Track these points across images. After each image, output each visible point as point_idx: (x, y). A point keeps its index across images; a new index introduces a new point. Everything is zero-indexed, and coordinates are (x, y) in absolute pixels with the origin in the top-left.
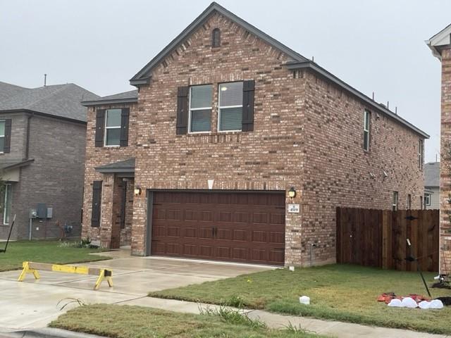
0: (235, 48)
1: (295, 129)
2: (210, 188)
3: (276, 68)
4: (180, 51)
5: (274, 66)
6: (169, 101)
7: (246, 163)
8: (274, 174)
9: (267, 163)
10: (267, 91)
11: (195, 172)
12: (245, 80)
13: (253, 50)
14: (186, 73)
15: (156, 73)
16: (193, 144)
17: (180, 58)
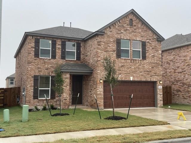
0: (138, 28)
1: (159, 61)
2: (132, 80)
3: (152, 39)
4: (117, 24)
5: (152, 38)
6: (112, 43)
7: (144, 71)
8: (154, 75)
9: (151, 72)
10: (150, 46)
11: (125, 73)
12: (143, 41)
13: (145, 31)
14: (120, 33)
15: (106, 31)
16: (124, 62)
17: (117, 27)
